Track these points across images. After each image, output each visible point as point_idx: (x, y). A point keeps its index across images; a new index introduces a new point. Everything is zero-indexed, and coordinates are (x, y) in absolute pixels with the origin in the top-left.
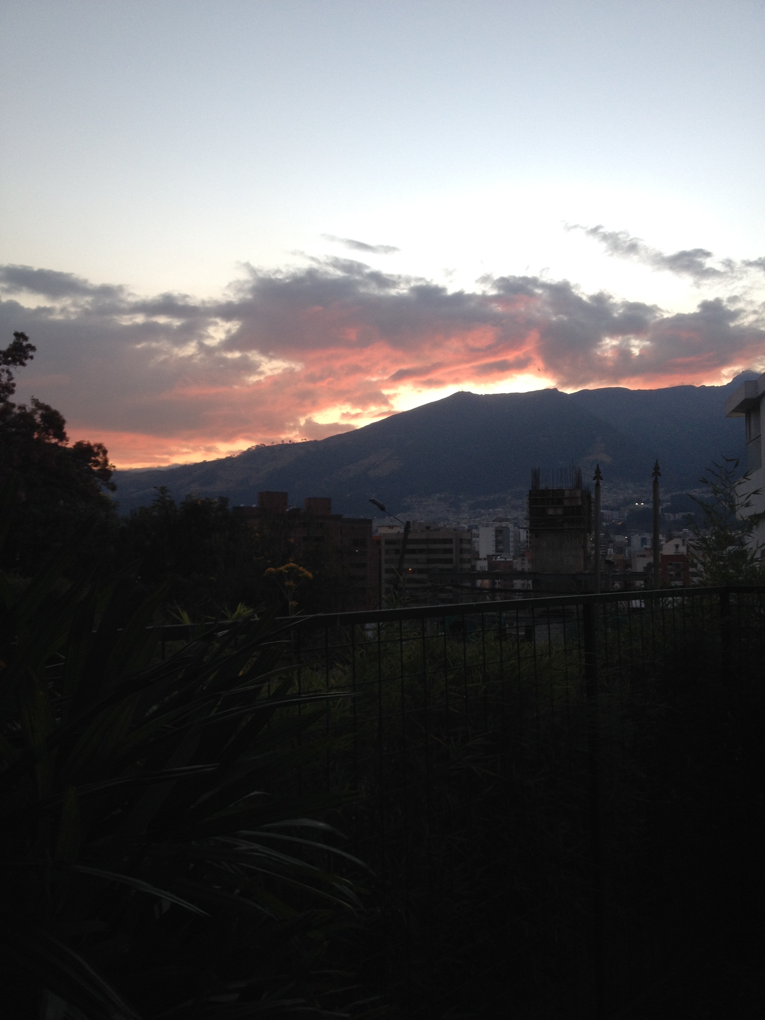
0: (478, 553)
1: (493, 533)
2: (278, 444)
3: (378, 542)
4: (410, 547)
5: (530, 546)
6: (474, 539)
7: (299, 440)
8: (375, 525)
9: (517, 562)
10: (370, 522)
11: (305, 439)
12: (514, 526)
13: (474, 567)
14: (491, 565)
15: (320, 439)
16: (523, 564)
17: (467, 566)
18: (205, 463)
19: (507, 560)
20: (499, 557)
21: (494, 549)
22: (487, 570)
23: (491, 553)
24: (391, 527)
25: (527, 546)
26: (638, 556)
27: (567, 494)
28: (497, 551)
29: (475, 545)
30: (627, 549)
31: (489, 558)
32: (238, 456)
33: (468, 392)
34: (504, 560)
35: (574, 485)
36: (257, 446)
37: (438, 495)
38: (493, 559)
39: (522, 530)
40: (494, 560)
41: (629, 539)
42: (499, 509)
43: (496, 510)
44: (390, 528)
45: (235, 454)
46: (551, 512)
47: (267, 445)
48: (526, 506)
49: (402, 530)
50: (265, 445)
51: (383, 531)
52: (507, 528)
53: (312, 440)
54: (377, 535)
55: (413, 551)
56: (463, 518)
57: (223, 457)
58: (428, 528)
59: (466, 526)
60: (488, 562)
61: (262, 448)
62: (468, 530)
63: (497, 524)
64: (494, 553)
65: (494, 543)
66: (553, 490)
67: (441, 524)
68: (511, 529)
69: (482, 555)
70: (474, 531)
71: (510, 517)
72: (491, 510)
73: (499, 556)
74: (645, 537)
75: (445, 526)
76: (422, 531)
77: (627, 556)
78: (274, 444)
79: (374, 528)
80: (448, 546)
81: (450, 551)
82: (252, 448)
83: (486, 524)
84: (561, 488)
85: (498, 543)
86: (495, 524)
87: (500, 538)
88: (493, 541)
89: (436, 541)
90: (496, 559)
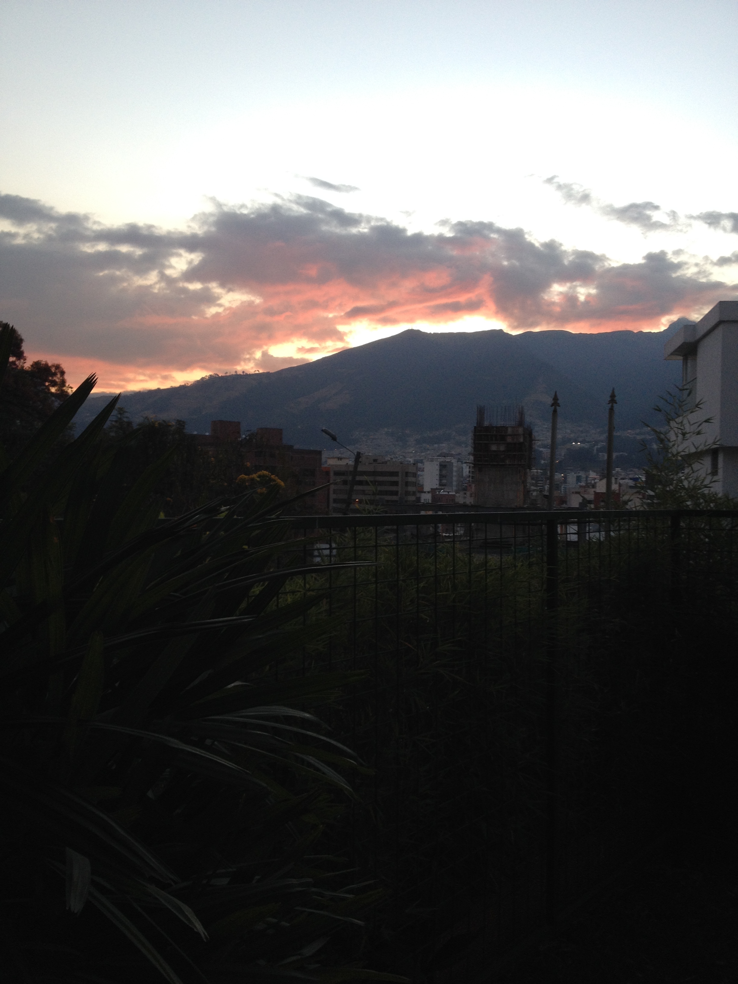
0: (422, 486)
1: (438, 467)
2: (231, 374)
3: (327, 473)
4: (358, 478)
5: (472, 481)
6: (419, 473)
7: (252, 371)
8: (324, 456)
9: (460, 496)
10: (320, 453)
11: (258, 371)
12: (458, 462)
13: (419, 499)
14: (433, 498)
15: (272, 371)
16: (465, 498)
17: (412, 498)
18: (159, 390)
19: (450, 493)
20: (442, 491)
21: (438, 483)
22: (430, 502)
23: (435, 487)
24: (340, 459)
25: (469, 481)
26: (573, 493)
27: (510, 430)
28: (440, 485)
29: (419, 479)
30: (563, 486)
31: (433, 491)
32: (191, 384)
33: (417, 330)
34: (447, 493)
35: (517, 423)
36: (210, 375)
37: (386, 429)
38: (436, 493)
39: (465, 465)
40: (438, 493)
41: (565, 477)
42: (444, 445)
43: (441, 445)
44: (338, 460)
45: (188, 383)
46: (494, 448)
47: (220, 376)
48: (470, 441)
49: (351, 462)
50: (218, 375)
51: (331, 462)
52: (450, 463)
53: (265, 372)
54: (326, 466)
55: (361, 483)
56: (409, 453)
57: (176, 385)
58: (375, 460)
59: (411, 460)
60: (432, 494)
61: (216, 377)
62: (414, 464)
63: (442, 459)
64: (438, 487)
65: (438, 478)
66: (496, 427)
67: (388, 458)
68: (454, 464)
69: (427, 488)
70: (420, 465)
71: (454, 453)
72: (436, 445)
73: (442, 489)
74: (580, 475)
75: (392, 459)
76: (370, 463)
77: (563, 493)
78: (228, 374)
79: (323, 460)
80: (394, 479)
81: (395, 483)
82: (205, 377)
83: (431, 459)
84: (504, 425)
85: (442, 477)
86: (440, 458)
87: (444, 472)
88: (437, 475)
89: (382, 474)
90: (439, 493)
